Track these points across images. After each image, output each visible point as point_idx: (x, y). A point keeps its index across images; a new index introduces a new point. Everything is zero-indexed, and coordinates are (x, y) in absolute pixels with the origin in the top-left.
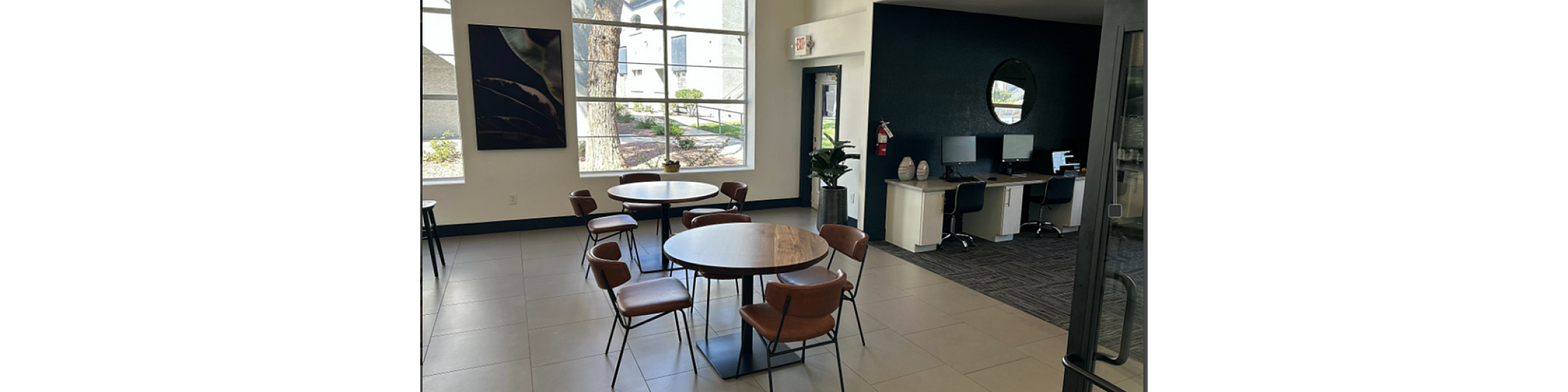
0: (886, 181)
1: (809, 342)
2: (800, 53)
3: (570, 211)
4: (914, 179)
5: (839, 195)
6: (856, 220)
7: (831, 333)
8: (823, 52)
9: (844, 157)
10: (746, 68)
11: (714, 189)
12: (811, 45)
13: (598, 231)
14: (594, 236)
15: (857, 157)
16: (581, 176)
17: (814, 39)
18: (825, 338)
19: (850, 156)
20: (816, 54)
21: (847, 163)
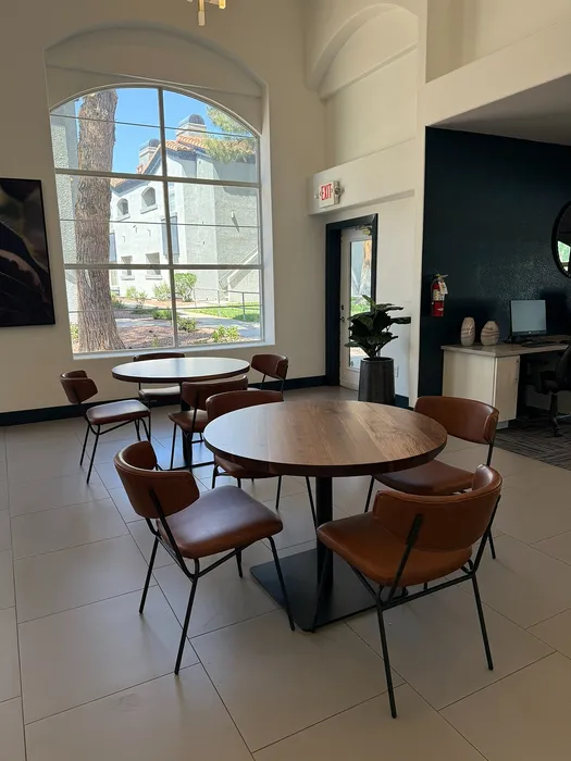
0: (443, 347)
1: (431, 585)
2: (325, 204)
3: (63, 400)
4: (477, 342)
5: (384, 367)
6: (407, 399)
7: (467, 566)
8: (354, 200)
9: (389, 321)
10: (261, 227)
11: (245, 364)
12: (339, 192)
13: (100, 422)
14: (95, 428)
15: (407, 321)
16: (75, 358)
17: (342, 184)
18: (460, 573)
19: (397, 321)
20: (345, 202)
21: (393, 329)
